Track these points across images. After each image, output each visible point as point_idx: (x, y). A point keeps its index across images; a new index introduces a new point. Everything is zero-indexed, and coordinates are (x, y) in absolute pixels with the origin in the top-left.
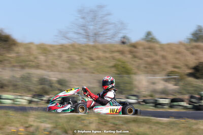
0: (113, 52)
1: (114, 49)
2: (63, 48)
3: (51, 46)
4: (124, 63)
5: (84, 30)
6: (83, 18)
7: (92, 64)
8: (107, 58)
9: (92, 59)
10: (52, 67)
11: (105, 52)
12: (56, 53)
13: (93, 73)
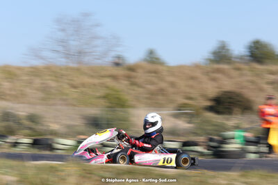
0: (102, 77)
1: (103, 73)
2: (35, 72)
3: (19, 68)
4: (117, 91)
5: (63, 46)
6: (63, 30)
7: (73, 93)
8: (94, 85)
9: (74, 87)
10: (19, 97)
11: (92, 77)
12: (25, 78)
13: (75, 106)
